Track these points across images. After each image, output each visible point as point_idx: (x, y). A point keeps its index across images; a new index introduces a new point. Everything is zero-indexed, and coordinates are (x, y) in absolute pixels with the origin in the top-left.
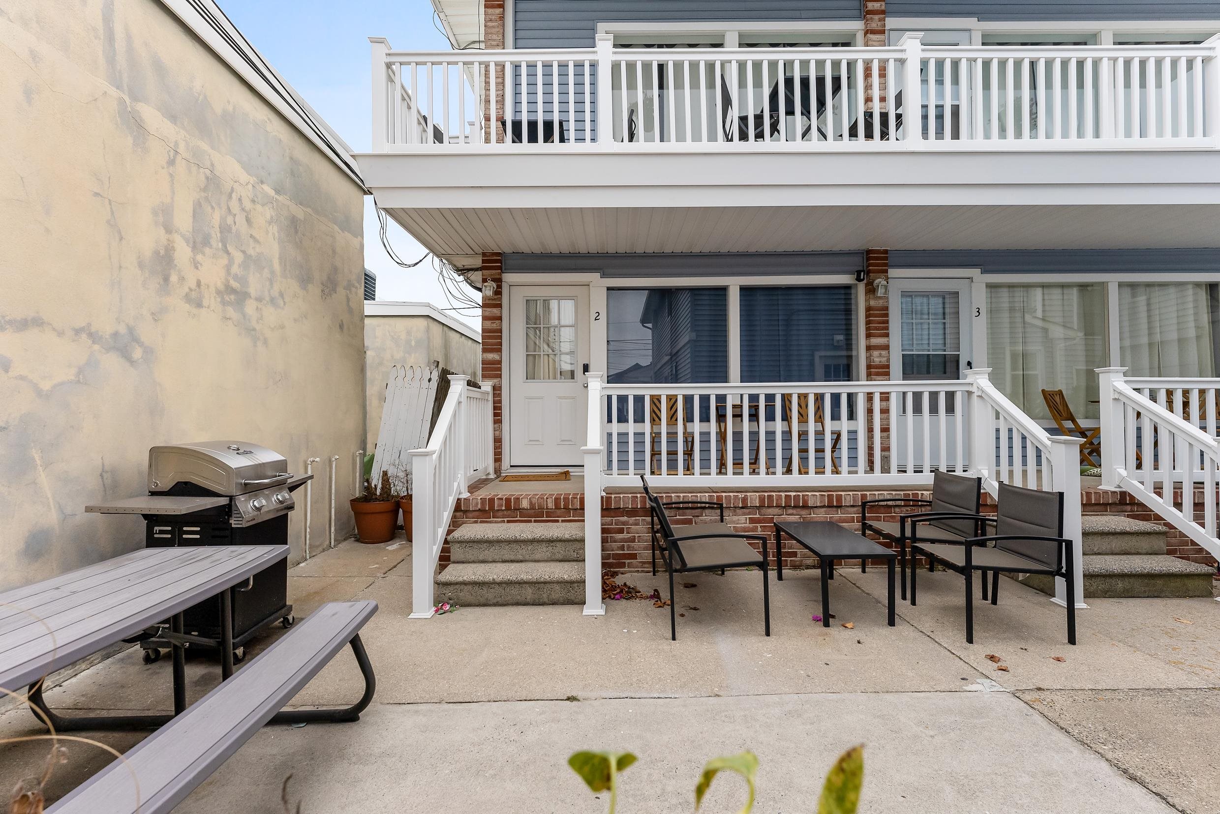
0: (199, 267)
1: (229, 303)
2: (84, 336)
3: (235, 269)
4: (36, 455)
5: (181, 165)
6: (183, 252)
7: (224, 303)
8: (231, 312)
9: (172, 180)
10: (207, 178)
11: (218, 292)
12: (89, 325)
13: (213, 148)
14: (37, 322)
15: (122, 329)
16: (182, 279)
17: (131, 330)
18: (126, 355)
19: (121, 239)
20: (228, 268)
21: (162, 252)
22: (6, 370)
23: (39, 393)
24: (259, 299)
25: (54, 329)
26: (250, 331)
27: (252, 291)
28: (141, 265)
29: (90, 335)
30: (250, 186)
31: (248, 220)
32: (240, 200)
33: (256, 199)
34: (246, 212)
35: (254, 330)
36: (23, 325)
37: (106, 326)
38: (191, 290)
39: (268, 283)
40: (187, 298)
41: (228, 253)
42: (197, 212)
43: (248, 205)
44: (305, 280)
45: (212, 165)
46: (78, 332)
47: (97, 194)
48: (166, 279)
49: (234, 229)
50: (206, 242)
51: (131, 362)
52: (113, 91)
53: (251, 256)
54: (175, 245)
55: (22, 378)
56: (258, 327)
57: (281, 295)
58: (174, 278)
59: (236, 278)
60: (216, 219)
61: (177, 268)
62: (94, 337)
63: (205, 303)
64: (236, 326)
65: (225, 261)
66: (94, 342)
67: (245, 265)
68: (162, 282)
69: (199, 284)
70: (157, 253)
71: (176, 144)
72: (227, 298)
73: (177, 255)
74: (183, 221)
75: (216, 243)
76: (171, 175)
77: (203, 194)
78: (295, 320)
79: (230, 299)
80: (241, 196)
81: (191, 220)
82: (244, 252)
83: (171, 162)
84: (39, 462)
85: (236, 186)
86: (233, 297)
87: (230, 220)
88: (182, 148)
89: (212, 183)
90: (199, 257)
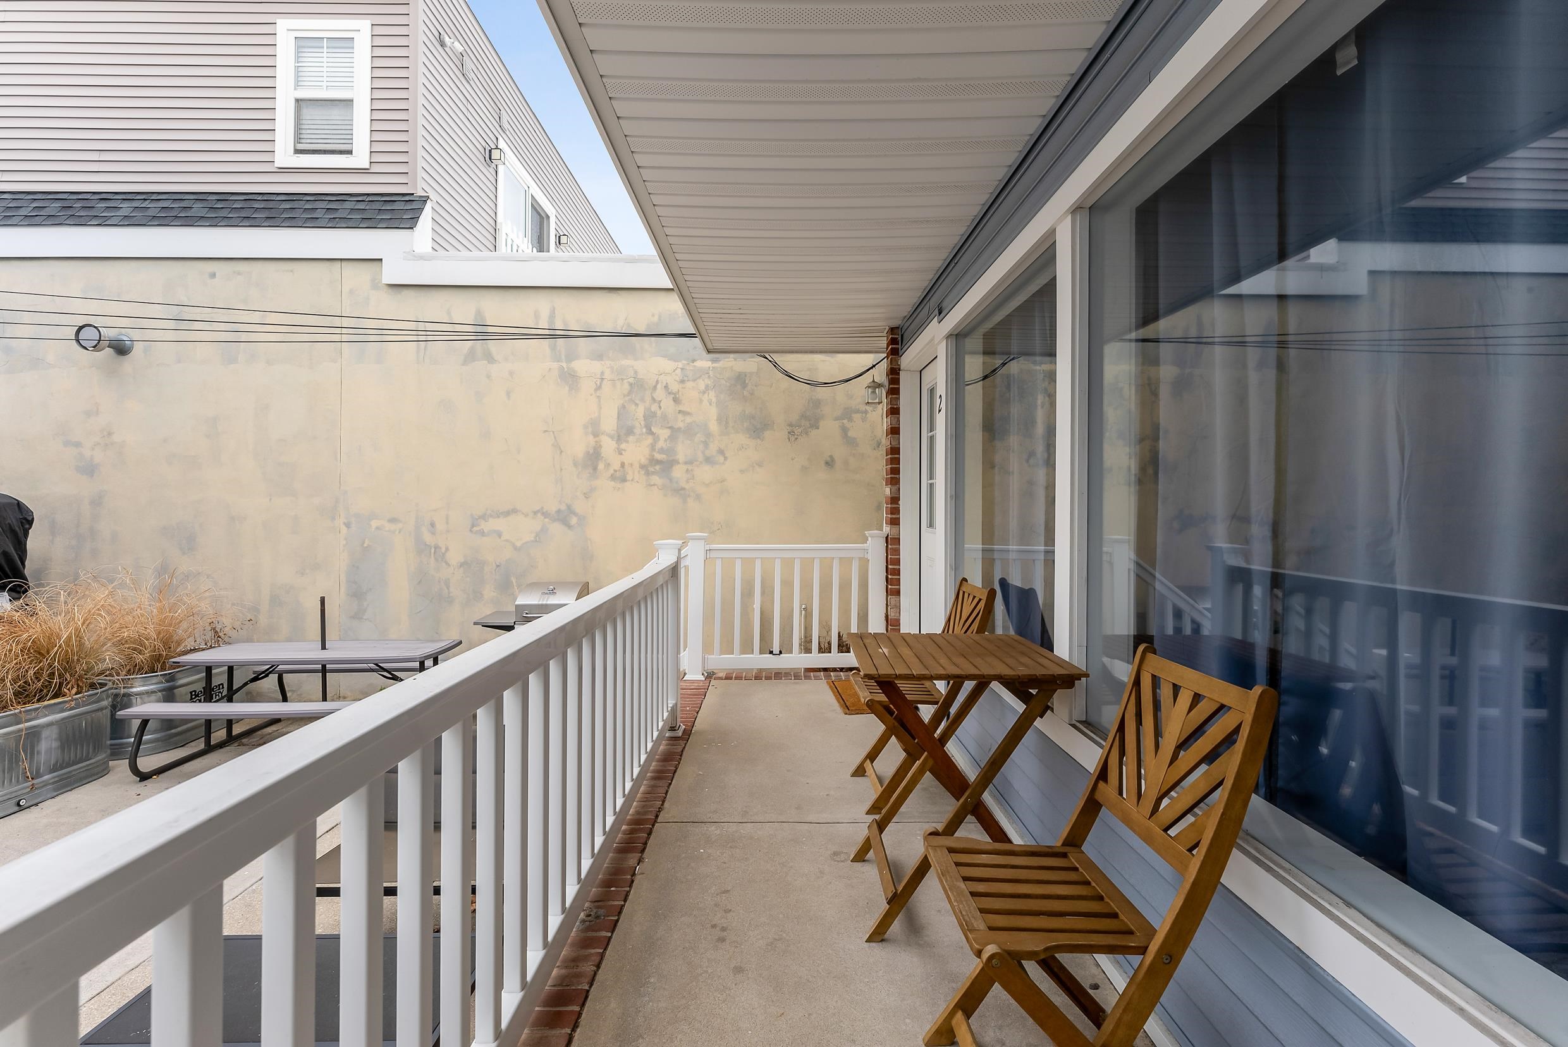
0: (623, 453)
1: (653, 473)
2: (539, 515)
3: (661, 444)
4: (514, 580)
5: (606, 386)
6: (608, 446)
7: (648, 474)
8: (656, 479)
9: (600, 401)
10: (631, 384)
11: (642, 467)
12: (542, 508)
13: (636, 359)
14: (514, 511)
15: (563, 507)
16: (608, 465)
17: (569, 507)
18: (565, 522)
19: (561, 452)
20: (653, 447)
21: (591, 451)
22: (500, 538)
23: (515, 548)
24: (689, 462)
25: (523, 513)
26: (679, 491)
27: (681, 457)
28: (575, 464)
29: (543, 514)
30: (679, 371)
31: (676, 400)
32: (666, 387)
33: (686, 379)
34: (673, 394)
35: (683, 489)
36: (507, 514)
37: (552, 507)
38: (615, 471)
39: (701, 447)
40: (613, 478)
41: (652, 434)
42: (622, 412)
43: (674, 387)
44: (758, 427)
45: (636, 372)
46: (535, 513)
47: (545, 431)
48: (595, 469)
49: (659, 413)
50: (630, 431)
51: (569, 527)
52: (555, 365)
53: (679, 429)
54: (602, 443)
55: (507, 541)
56: (687, 487)
57: (721, 452)
58: (601, 466)
59: (661, 451)
60: (640, 411)
61: (604, 459)
62: (545, 514)
63: (629, 477)
64: (661, 489)
65: (650, 440)
66: (545, 518)
67: (672, 438)
68: (592, 472)
69: (623, 465)
70: (588, 453)
71: (602, 373)
72: (651, 469)
73: (603, 450)
74: (609, 423)
75: (639, 429)
76: (598, 397)
77: (627, 398)
78: (742, 471)
79: (655, 470)
80: (667, 383)
81: (616, 421)
82: (670, 428)
83: (599, 388)
84: (515, 584)
85: (661, 378)
86: (658, 467)
87: (654, 408)
88: (607, 375)
89: (637, 385)
90: (623, 446)
